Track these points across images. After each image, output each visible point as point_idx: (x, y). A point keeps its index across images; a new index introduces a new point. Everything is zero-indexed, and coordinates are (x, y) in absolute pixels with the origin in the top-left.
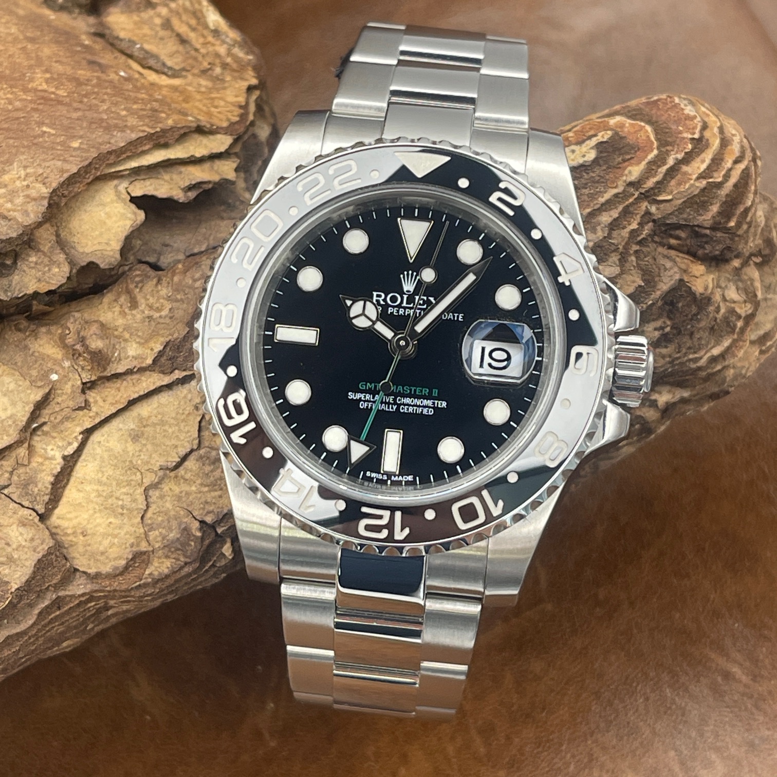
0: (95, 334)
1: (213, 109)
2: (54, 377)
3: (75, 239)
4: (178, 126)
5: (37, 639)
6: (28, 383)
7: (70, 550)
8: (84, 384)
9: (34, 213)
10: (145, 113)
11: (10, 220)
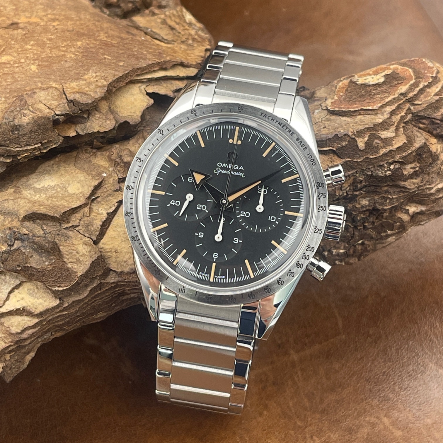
1: (188, 57)
2: (105, 175)
3: (118, 110)
4: (172, 61)
5: (87, 306)
6: (90, 177)
7: (108, 260)
8: (119, 179)
9: (99, 93)
10: (155, 53)
11: (88, 95)
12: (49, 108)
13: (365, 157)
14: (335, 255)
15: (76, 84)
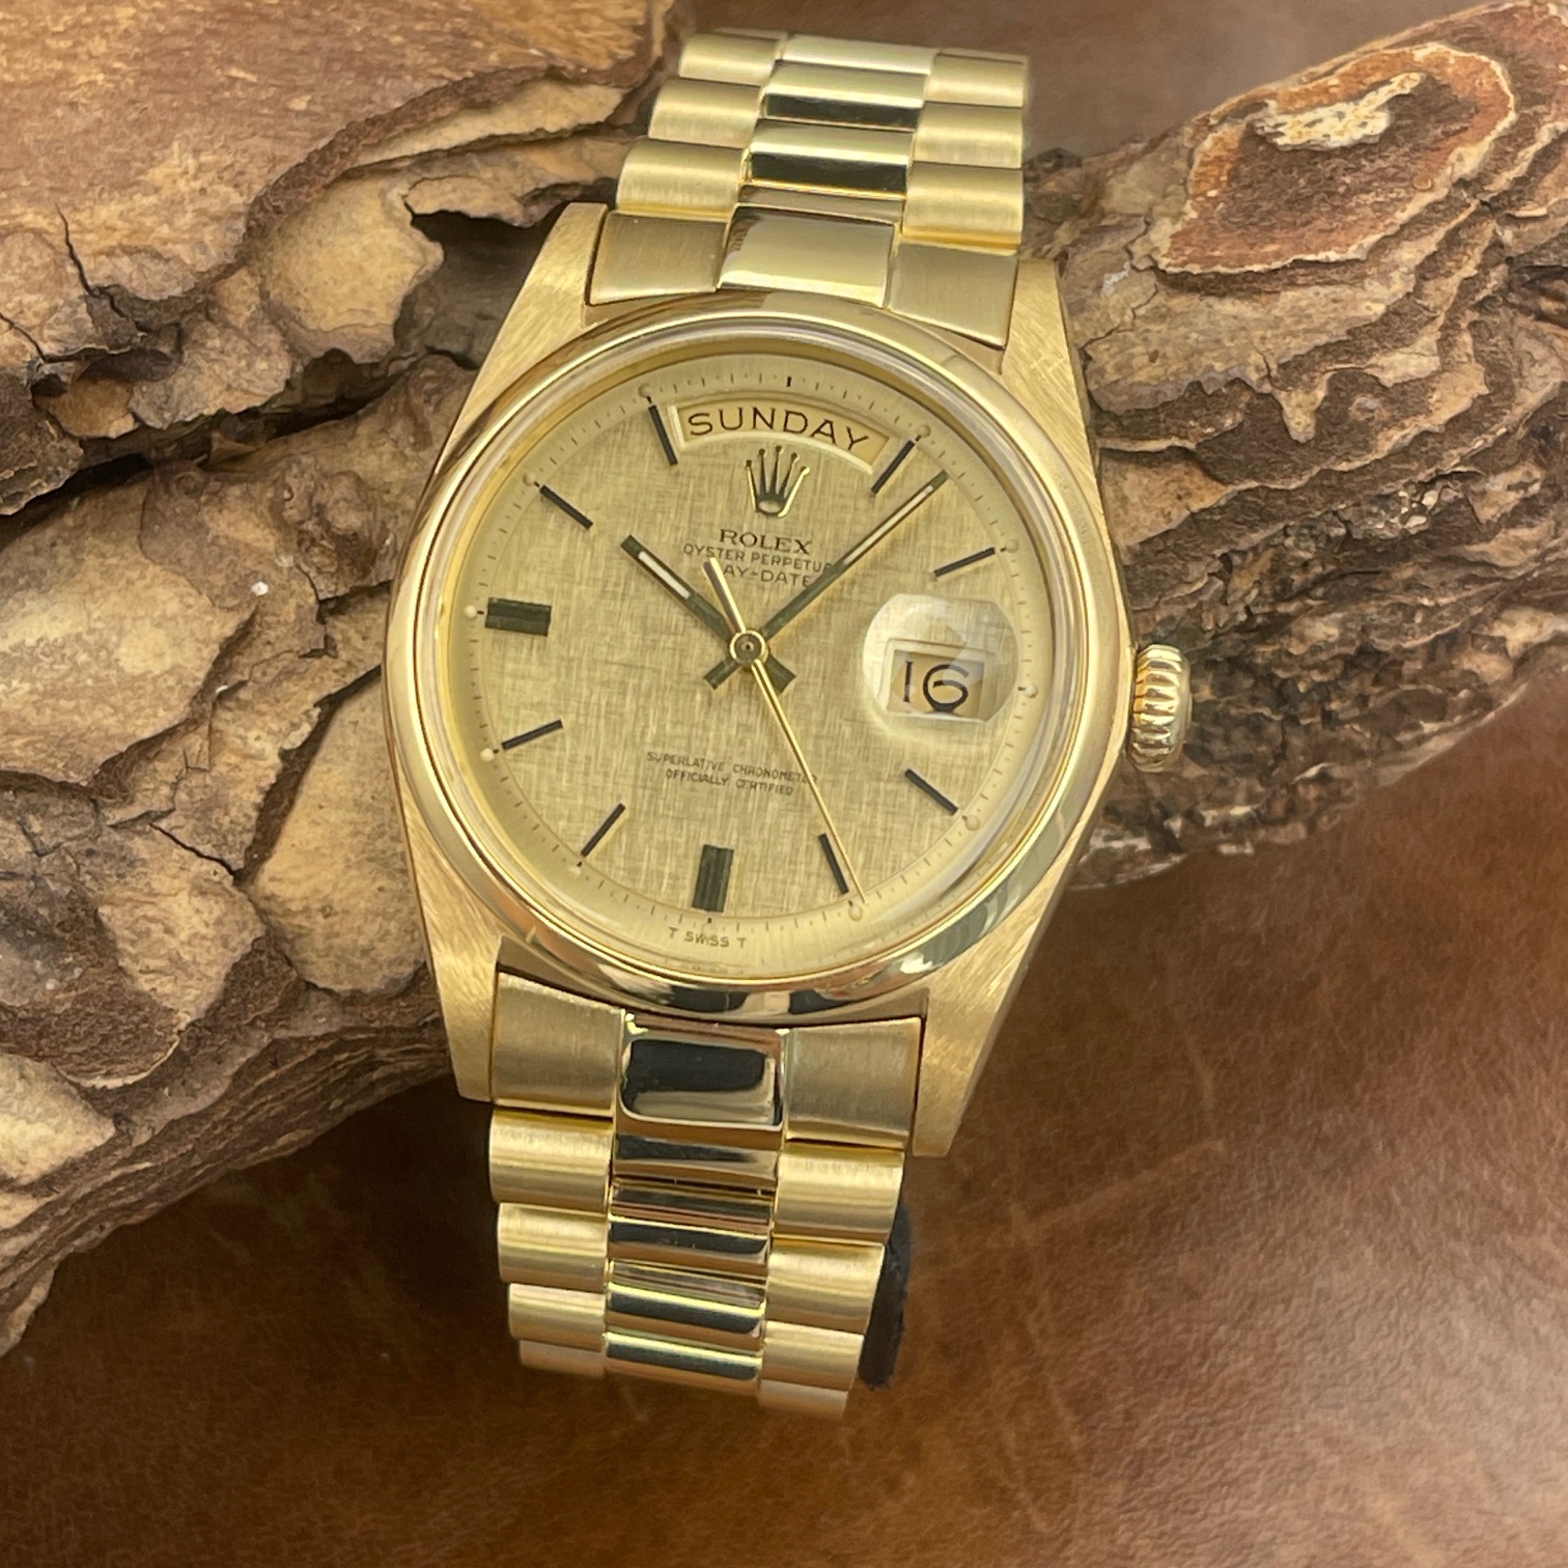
0: (345, 500)
1: (578, 34)
2: (261, 589)
3: (301, 303)
4: (511, 67)
5: (229, 1129)
6: (205, 600)
7: (298, 945)
8: (321, 602)
9: (218, 245)
10: (439, 39)
11: (167, 261)
12: (12, 325)
13: (1316, 470)
14: (1213, 829)
15: (121, 207)
